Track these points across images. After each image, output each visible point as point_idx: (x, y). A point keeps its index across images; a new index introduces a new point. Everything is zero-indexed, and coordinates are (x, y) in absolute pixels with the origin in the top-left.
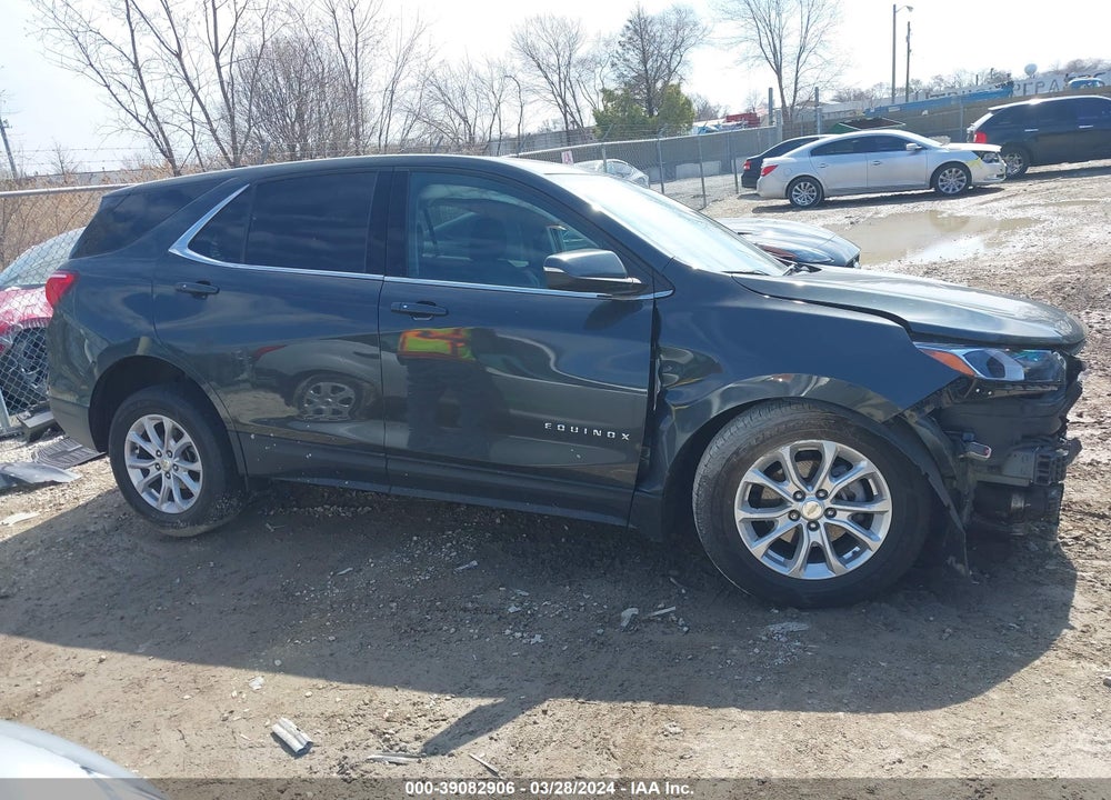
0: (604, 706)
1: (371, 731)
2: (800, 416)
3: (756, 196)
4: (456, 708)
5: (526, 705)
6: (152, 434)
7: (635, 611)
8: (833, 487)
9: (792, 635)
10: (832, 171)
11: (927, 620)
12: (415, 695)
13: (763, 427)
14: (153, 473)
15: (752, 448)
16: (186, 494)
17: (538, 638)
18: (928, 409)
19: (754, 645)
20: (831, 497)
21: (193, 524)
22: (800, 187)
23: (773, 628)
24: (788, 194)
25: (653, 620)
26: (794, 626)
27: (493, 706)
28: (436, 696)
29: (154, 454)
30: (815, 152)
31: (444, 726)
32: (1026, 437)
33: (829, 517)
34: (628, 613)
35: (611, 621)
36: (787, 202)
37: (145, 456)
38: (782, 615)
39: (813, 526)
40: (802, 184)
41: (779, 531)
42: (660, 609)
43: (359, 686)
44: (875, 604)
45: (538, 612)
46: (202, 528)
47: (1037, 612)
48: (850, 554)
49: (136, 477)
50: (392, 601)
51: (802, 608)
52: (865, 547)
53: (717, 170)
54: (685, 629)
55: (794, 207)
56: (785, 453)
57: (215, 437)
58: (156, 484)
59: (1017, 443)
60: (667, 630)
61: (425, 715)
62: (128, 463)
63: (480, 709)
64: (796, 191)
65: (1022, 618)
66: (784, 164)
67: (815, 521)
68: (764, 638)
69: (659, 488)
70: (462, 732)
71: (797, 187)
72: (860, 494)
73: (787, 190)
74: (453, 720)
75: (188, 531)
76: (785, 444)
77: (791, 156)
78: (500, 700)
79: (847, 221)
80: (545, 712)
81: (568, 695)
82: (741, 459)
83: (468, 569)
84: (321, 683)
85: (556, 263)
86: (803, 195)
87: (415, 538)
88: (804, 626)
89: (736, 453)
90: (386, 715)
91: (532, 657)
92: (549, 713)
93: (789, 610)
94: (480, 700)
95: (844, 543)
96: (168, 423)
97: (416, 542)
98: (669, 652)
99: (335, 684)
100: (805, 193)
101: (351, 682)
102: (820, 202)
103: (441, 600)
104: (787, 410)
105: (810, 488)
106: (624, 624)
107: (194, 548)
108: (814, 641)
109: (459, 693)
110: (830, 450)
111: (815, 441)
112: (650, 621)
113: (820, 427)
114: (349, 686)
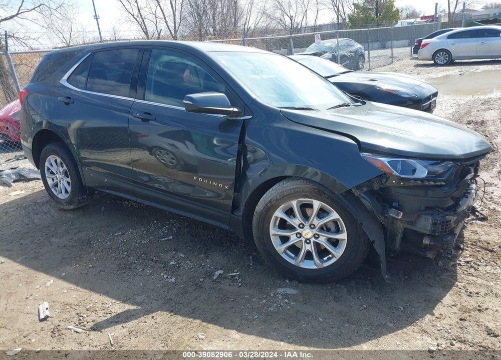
0: (180, 318)
1: (77, 314)
2: (300, 186)
3: (417, 59)
4: (119, 307)
5: (147, 312)
6: (54, 164)
7: (221, 272)
8: (318, 223)
9: (286, 296)
10: (458, 48)
11: (358, 298)
12: (105, 299)
13: (284, 190)
14: (55, 181)
15: (278, 200)
16: (66, 192)
17: (173, 280)
18: (365, 189)
19: (265, 298)
20: (317, 228)
21: (68, 204)
22: (440, 55)
23: (280, 290)
24: (433, 58)
25: (227, 278)
26: (290, 291)
27: (135, 310)
28: (114, 301)
29: (55, 172)
30: (450, 37)
31: (109, 316)
32: (427, 208)
33: (316, 238)
34: (218, 273)
35: (209, 275)
36: (432, 62)
37: (52, 173)
38: (289, 283)
39: (308, 241)
40: (441, 53)
41: (292, 242)
42: (235, 272)
43: (87, 291)
44: (338, 285)
45: (182, 266)
46: (72, 207)
47: (419, 302)
48: (325, 258)
49: (50, 182)
50: (126, 252)
51: (300, 282)
52: (333, 256)
53: (407, 44)
54: (240, 284)
55: (436, 65)
56: (294, 204)
57: (74, 167)
58: (56, 185)
59: (422, 211)
60: (232, 284)
61: (104, 310)
62: (47, 175)
63: (128, 311)
64: (438, 56)
65: (408, 304)
66: (432, 42)
67: (309, 240)
68: (272, 295)
69: (241, 214)
70: (113, 321)
71: (438, 55)
72: (333, 228)
73: (433, 56)
74: (114, 314)
75: (67, 207)
76: (294, 199)
77: (438, 39)
78: (139, 308)
79: (459, 73)
80: (153, 317)
81: (167, 310)
82: (272, 205)
83: (166, 240)
84: (73, 287)
85: (191, 99)
86: (441, 59)
87: (155, 222)
88: (294, 292)
89: (270, 202)
90: (87, 307)
91: (165, 289)
92: (154, 318)
93: (294, 282)
94: (131, 306)
95: (322, 252)
96: (59, 160)
97: (155, 223)
98: (225, 296)
99: (78, 288)
100: (442, 58)
101: (85, 288)
102: (451, 62)
103: (146, 254)
104: (296, 182)
105: (307, 222)
106: (215, 278)
107: (69, 215)
108: (295, 301)
109: (124, 302)
110: (317, 204)
111: (309, 199)
112: (226, 278)
113: (311, 192)
114: (83, 290)
